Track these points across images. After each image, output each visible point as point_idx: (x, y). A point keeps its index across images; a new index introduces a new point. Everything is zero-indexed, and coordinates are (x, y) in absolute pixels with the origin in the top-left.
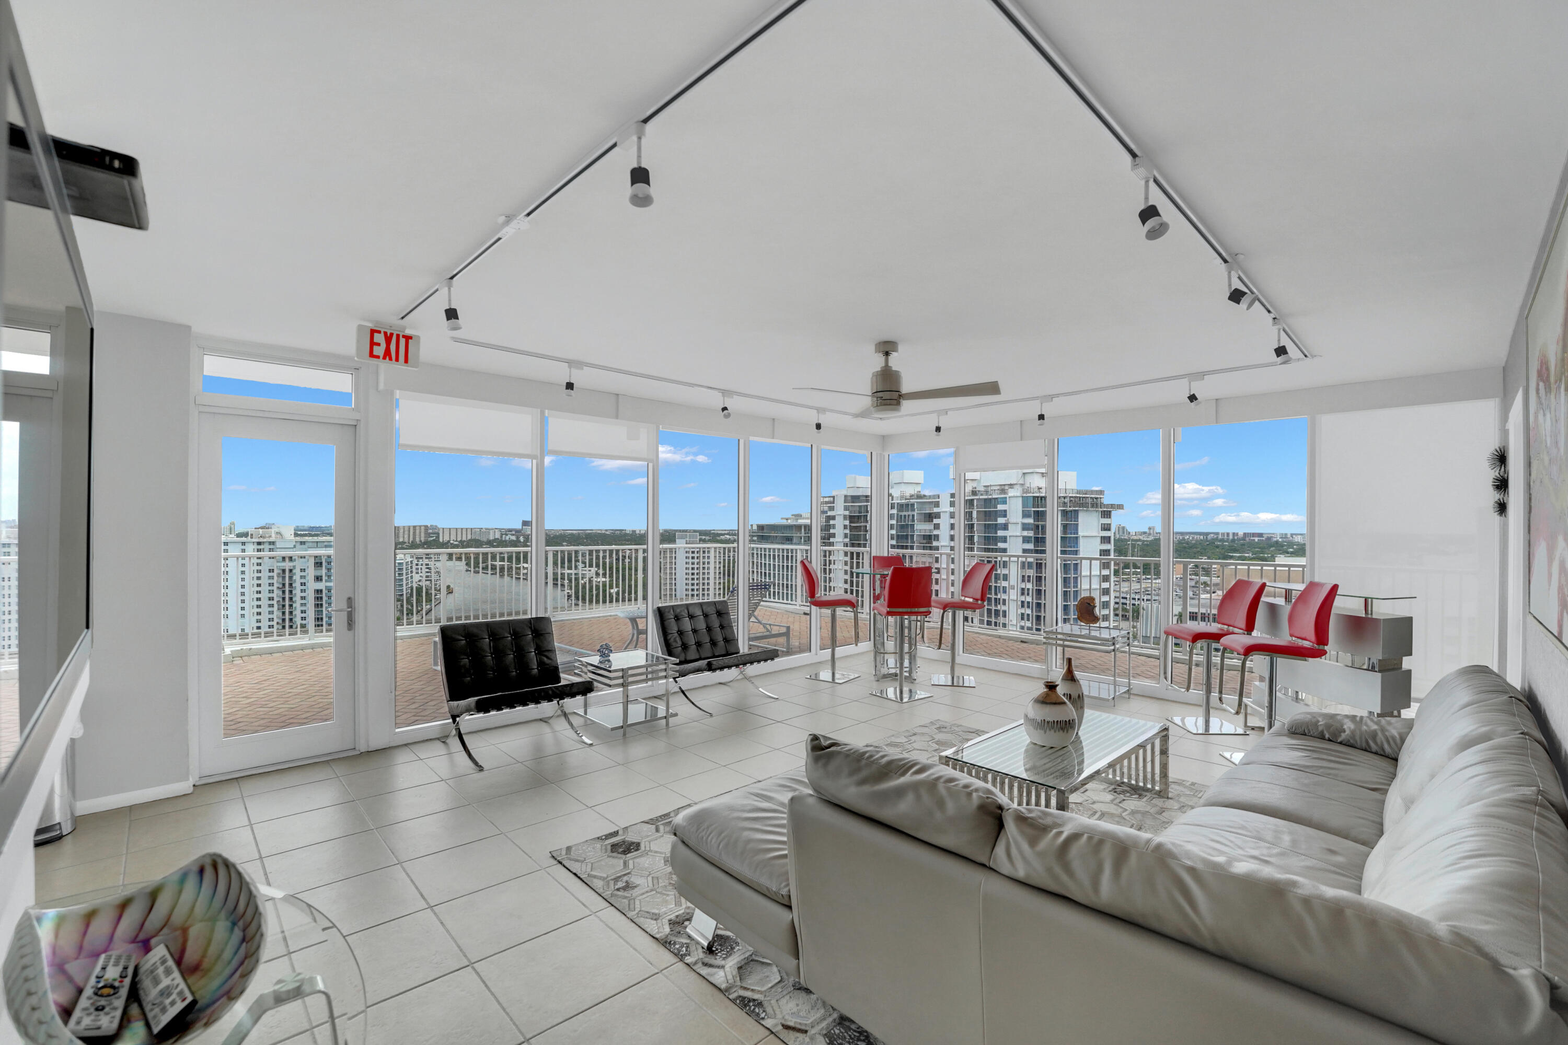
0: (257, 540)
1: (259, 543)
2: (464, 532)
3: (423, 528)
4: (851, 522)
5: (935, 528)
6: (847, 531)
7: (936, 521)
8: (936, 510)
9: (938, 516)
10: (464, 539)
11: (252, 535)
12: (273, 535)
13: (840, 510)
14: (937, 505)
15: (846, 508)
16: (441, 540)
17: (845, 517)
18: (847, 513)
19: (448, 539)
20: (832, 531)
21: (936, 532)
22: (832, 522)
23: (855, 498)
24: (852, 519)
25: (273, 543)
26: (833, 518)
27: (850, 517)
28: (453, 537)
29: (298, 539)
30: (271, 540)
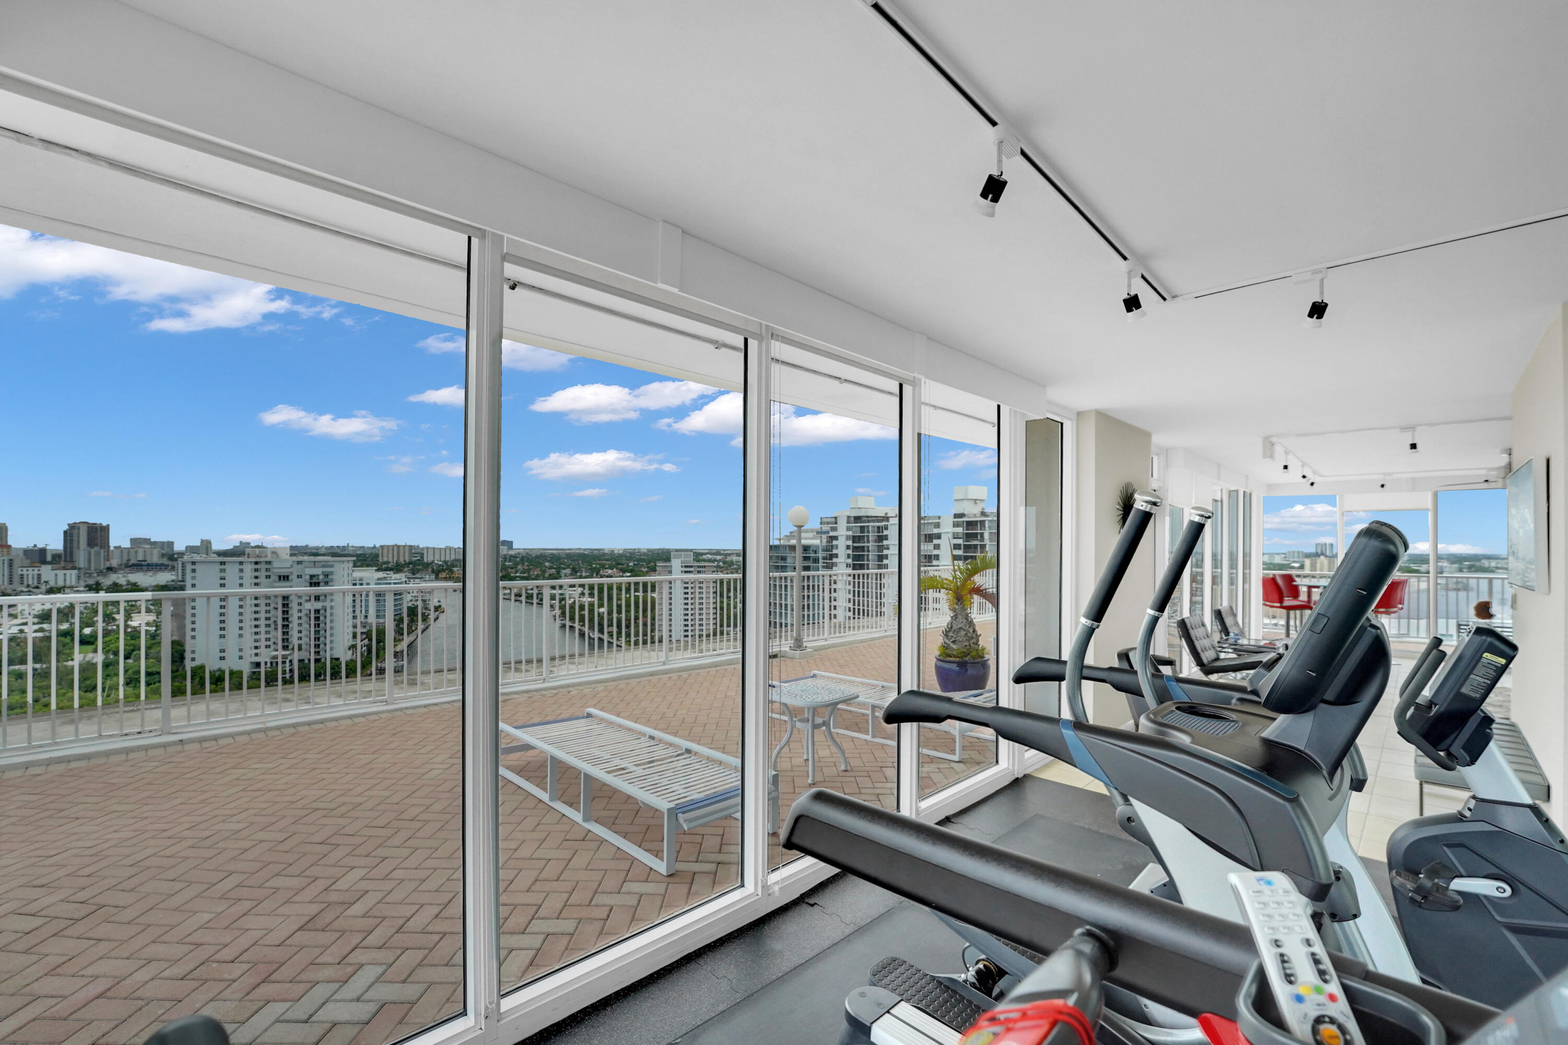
0: (254, 560)
1: (256, 563)
2: (448, 552)
3: (407, 548)
4: (853, 542)
5: (934, 549)
6: (850, 552)
7: (936, 541)
8: (936, 531)
9: (939, 536)
10: (448, 559)
11: (249, 554)
12: (269, 555)
13: (843, 531)
14: (937, 525)
15: (848, 529)
16: (425, 560)
17: (848, 538)
18: (850, 533)
19: (432, 559)
20: (834, 551)
21: (936, 552)
22: (835, 543)
23: (858, 519)
24: (855, 539)
25: (269, 563)
26: (836, 538)
27: (854, 537)
28: (437, 557)
29: (294, 558)
30: (268, 559)
